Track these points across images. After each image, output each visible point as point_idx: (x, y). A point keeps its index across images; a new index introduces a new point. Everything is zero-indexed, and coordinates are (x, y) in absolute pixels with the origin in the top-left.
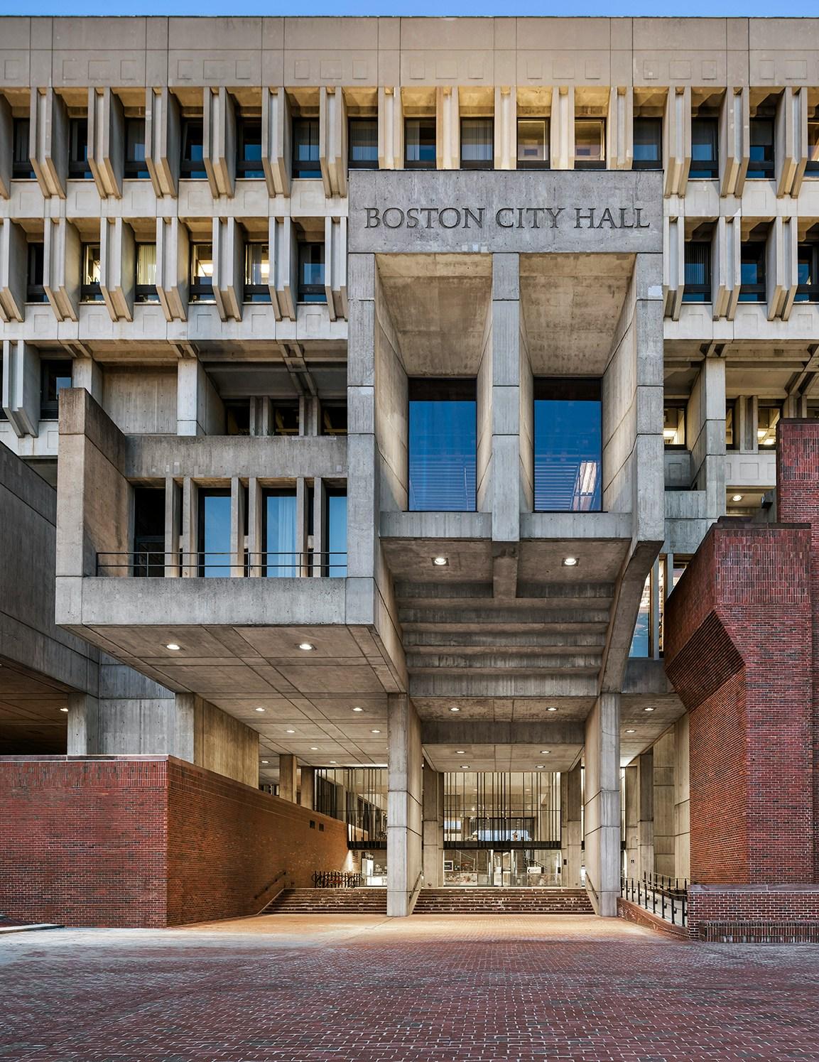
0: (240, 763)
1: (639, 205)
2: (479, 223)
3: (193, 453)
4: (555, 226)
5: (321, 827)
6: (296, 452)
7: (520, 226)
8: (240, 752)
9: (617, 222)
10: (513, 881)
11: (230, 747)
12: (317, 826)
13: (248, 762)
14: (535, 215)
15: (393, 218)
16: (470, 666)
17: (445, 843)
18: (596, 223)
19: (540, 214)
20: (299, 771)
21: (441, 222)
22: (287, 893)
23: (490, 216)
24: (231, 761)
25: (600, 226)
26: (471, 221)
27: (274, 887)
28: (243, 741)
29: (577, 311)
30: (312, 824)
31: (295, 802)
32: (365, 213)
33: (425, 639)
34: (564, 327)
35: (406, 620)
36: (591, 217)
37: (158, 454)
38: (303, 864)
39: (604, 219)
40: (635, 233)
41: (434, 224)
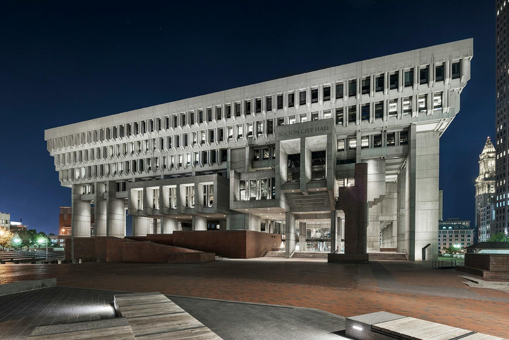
0: (257, 225)
1: (328, 125)
2: (298, 133)
3: (250, 175)
4: (312, 131)
5: (274, 237)
6: (267, 173)
7: (305, 133)
8: (257, 222)
9: (323, 129)
10: (325, 250)
11: (255, 222)
12: (273, 237)
13: (258, 224)
14: (308, 130)
15: (283, 134)
16: (302, 206)
17: (306, 240)
18: (319, 130)
19: (309, 130)
20: (270, 221)
21: (291, 134)
22: (266, 253)
23: (300, 131)
24: (255, 225)
25: (320, 130)
26: (297, 133)
27: (264, 251)
28: (258, 220)
29: (318, 142)
30: (272, 237)
31: (269, 233)
32: (278, 134)
33: (292, 202)
34: (316, 145)
35: (288, 199)
36: (319, 129)
37: (244, 176)
38: (270, 246)
39: (321, 129)
40: (327, 131)
41: (290, 134)
